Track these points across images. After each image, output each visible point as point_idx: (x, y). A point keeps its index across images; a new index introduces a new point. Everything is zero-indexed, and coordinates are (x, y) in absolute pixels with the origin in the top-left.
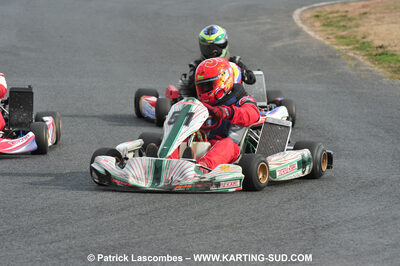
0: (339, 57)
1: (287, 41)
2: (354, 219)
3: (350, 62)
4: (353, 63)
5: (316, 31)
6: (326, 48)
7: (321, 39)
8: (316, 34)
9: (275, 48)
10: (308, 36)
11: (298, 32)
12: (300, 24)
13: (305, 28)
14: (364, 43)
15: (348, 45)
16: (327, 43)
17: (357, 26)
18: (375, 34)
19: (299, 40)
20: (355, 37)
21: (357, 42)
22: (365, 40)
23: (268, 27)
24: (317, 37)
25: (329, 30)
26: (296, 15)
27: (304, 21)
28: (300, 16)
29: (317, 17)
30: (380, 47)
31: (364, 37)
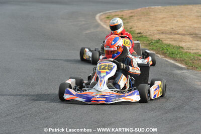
1: (92, 30)
2: (124, 120)
5: (107, 25)
9: (86, 34)
10: (103, 27)
11: (98, 26)
12: (99, 22)
13: (102, 24)
18: (137, 26)
19: (98, 29)
20: (126, 28)
22: (132, 30)
23: (83, 23)
26: (97, 17)
27: (101, 20)
28: (100, 17)
29: (108, 18)
30: (139, 33)
31: (131, 28)
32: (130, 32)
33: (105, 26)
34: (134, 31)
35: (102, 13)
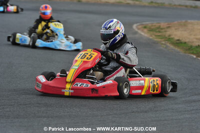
0: (157, 43)
3: (163, 45)
4: (165, 46)
5: (145, 33)
6: (151, 39)
7: (148, 36)
8: (145, 34)
10: (141, 35)
11: (136, 33)
12: (137, 30)
13: (139, 31)
14: (169, 38)
15: (162, 39)
16: (151, 38)
17: (166, 31)
18: (175, 35)
19: (137, 36)
20: (165, 36)
21: (166, 38)
24: (146, 35)
25: (151, 33)
26: (135, 26)
27: (139, 29)
28: (137, 27)
29: (145, 27)
30: (178, 40)
31: (169, 36)
32: (169, 39)
33: (143, 34)
34: (172, 39)
35: (138, 24)
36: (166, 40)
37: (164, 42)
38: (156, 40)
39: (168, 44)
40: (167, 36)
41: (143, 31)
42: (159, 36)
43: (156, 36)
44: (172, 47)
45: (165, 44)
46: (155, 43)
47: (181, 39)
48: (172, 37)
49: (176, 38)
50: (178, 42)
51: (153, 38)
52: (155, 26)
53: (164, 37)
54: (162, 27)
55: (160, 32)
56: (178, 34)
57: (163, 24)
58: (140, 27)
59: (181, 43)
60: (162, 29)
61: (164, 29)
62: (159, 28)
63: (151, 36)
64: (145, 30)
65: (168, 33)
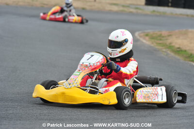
0: (159, 51)
3: (163, 53)
4: (165, 54)
5: (146, 40)
6: (152, 47)
7: (149, 44)
8: (146, 42)
12: (138, 37)
13: (141, 39)
15: (162, 46)
16: (152, 45)
17: (167, 39)
18: (176, 43)
20: (165, 43)
21: (167, 45)
25: (153, 40)
26: (137, 34)
27: (140, 37)
28: (139, 35)
29: (147, 35)
30: (179, 48)
31: (170, 44)
32: (170, 47)
33: (144, 41)
34: (173, 46)
35: (140, 32)
36: (167, 48)
37: (164, 50)
38: (157, 47)
39: (169, 52)
40: (168, 43)
41: (144, 39)
42: (160, 44)
43: (157, 43)
44: (172, 54)
45: (165, 52)
46: (156, 50)
47: (181, 47)
48: (173, 45)
49: (177, 46)
50: (178, 50)
51: (154, 45)
52: (156, 34)
53: (165, 45)
54: (163, 35)
55: (161, 40)
56: (178, 42)
57: (164, 33)
58: (142, 35)
59: (181, 51)
60: (163, 37)
61: (165, 37)
62: (160, 36)
63: (153, 43)
64: (147, 38)
65: (169, 41)
